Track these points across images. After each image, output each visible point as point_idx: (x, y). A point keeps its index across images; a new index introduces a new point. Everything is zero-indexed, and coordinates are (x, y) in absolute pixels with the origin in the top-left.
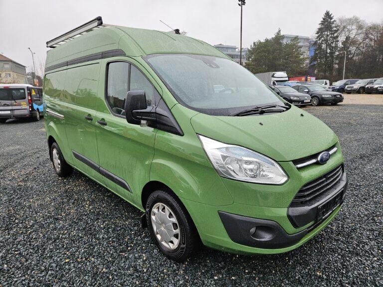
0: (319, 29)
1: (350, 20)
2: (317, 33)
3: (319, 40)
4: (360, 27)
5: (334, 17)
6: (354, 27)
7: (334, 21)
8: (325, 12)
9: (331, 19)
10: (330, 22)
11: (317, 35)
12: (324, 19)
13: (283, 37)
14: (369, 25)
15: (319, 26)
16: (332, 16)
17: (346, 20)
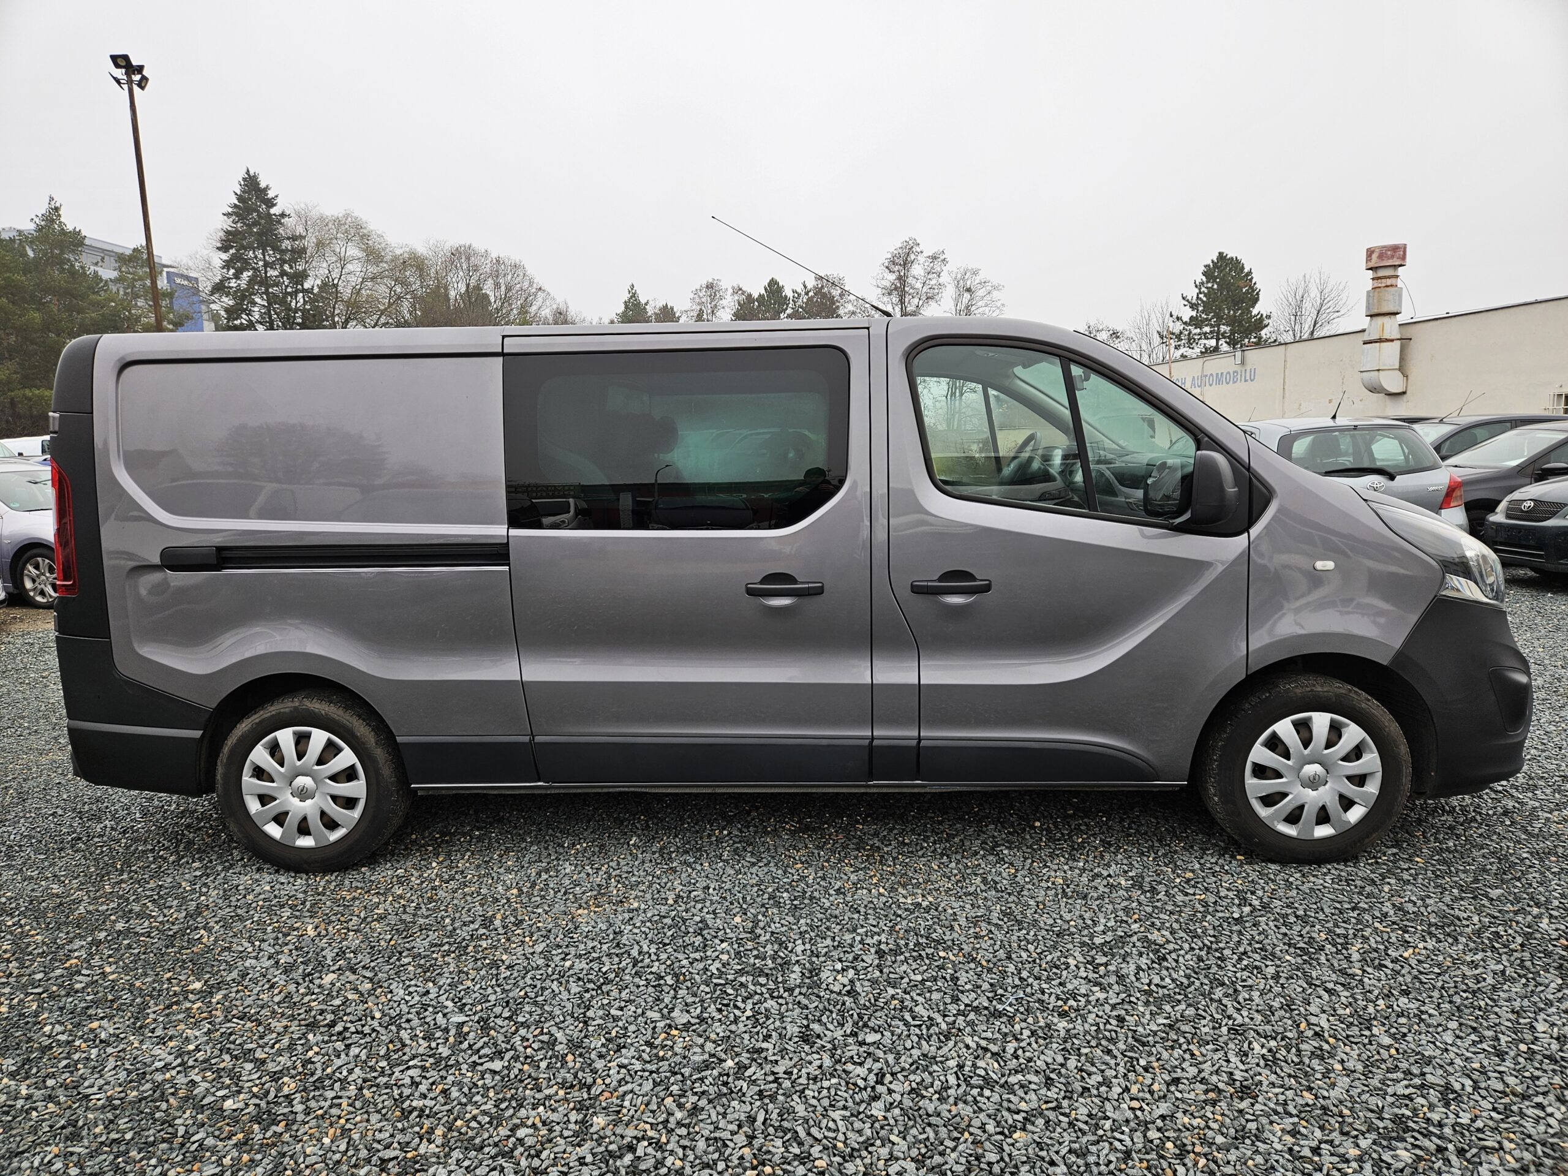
0: (228, 233)
1: (338, 223)
2: (224, 248)
3: (237, 276)
4: (373, 255)
5: (278, 201)
6: (353, 251)
7: (283, 215)
8: (242, 174)
9: (270, 203)
10: (269, 215)
11: (225, 256)
12: (240, 198)
13: (75, 241)
14: (398, 252)
15: (227, 224)
16: (271, 194)
17: (322, 218)
